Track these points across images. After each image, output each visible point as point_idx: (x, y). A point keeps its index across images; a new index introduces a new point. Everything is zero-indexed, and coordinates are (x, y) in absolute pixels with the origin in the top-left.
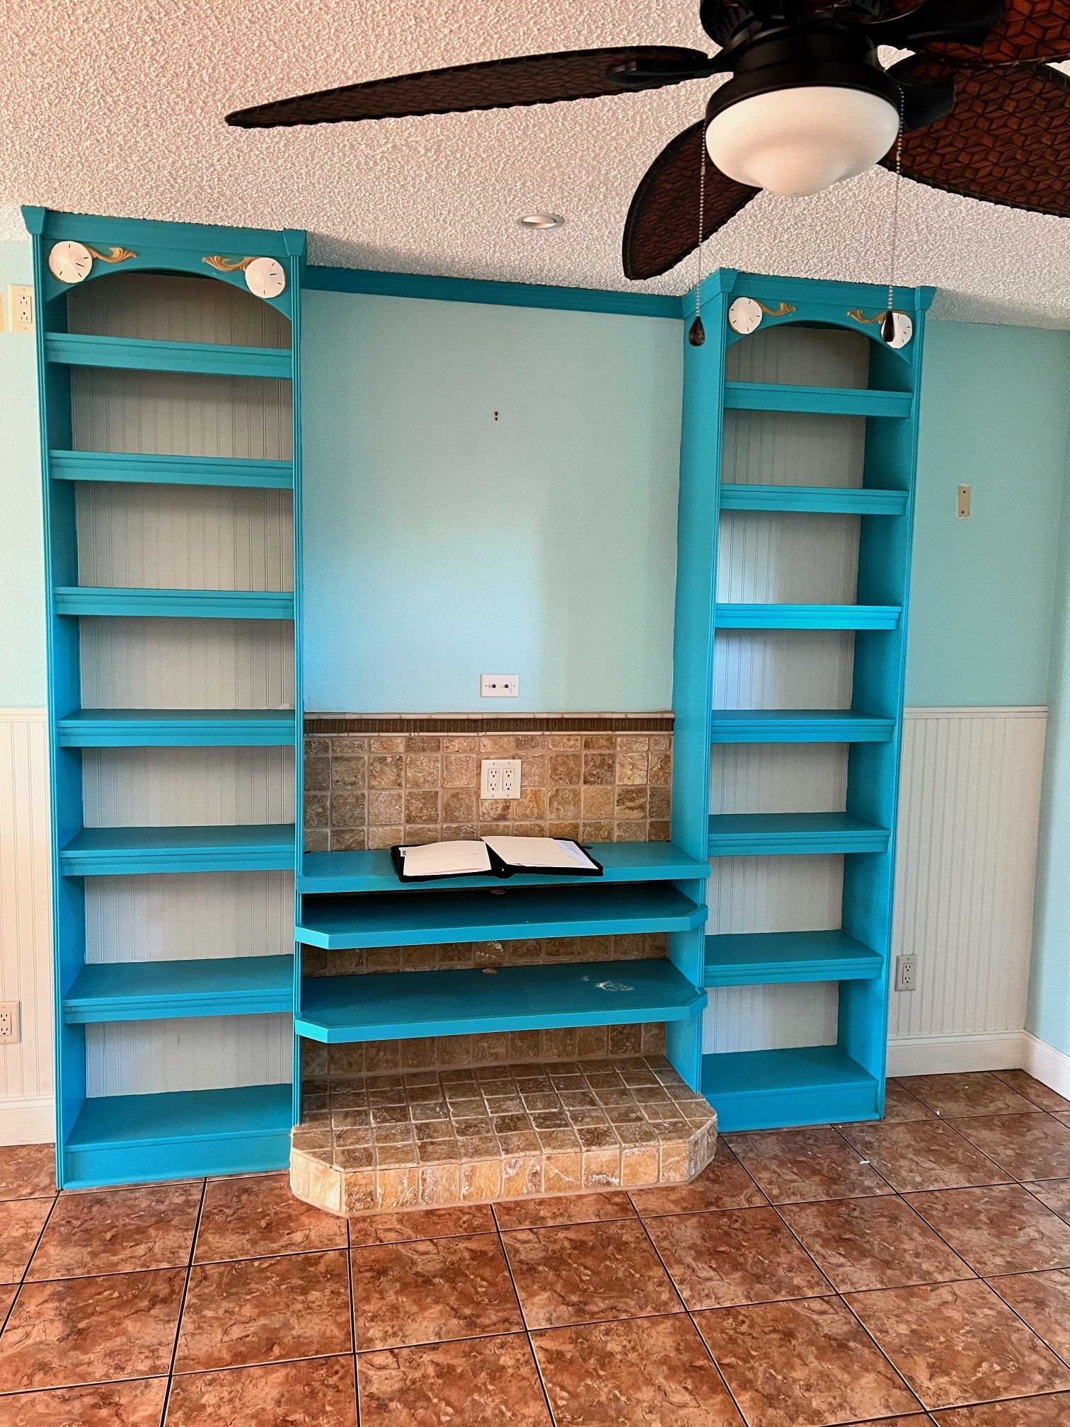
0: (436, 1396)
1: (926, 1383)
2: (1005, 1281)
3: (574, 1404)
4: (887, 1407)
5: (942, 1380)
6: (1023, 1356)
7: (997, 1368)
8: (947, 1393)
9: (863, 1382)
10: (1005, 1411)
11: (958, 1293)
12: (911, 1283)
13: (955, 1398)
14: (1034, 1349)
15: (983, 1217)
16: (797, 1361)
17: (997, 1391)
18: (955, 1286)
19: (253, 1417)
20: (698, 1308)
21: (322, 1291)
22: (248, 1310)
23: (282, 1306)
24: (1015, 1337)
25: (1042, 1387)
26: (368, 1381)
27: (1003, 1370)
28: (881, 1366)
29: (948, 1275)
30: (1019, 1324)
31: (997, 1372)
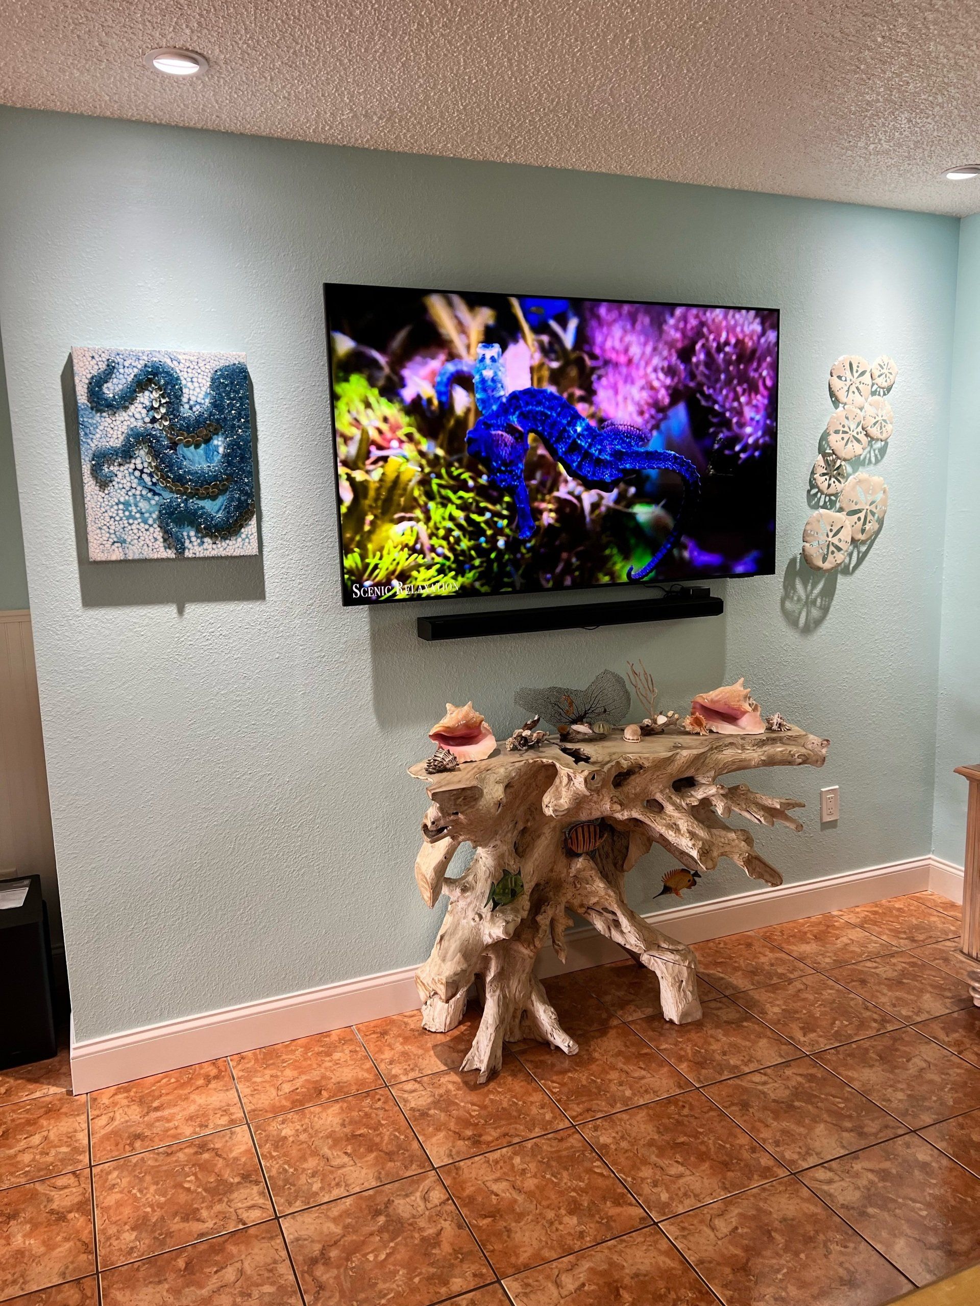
0: (462, 1101)
1: (802, 1039)
2: (836, 971)
3: (565, 1090)
4: (781, 1056)
5: (812, 1035)
6: (861, 1014)
7: (846, 1023)
8: (817, 1042)
9: (760, 1044)
10: (859, 1047)
11: (807, 983)
12: (773, 982)
13: (824, 1045)
14: (867, 1008)
15: (809, 935)
16: (712, 1040)
17: (850, 1036)
18: (804, 979)
19: (327, 1137)
20: (630, 1019)
21: (343, 1051)
22: (289, 1073)
23: (315, 1066)
24: (852, 1003)
25: (878, 1030)
26: (406, 1101)
27: (850, 1024)
28: (769, 1033)
29: (796, 974)
30: (852, 996)
31: (847, 1026)
